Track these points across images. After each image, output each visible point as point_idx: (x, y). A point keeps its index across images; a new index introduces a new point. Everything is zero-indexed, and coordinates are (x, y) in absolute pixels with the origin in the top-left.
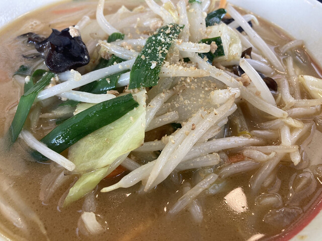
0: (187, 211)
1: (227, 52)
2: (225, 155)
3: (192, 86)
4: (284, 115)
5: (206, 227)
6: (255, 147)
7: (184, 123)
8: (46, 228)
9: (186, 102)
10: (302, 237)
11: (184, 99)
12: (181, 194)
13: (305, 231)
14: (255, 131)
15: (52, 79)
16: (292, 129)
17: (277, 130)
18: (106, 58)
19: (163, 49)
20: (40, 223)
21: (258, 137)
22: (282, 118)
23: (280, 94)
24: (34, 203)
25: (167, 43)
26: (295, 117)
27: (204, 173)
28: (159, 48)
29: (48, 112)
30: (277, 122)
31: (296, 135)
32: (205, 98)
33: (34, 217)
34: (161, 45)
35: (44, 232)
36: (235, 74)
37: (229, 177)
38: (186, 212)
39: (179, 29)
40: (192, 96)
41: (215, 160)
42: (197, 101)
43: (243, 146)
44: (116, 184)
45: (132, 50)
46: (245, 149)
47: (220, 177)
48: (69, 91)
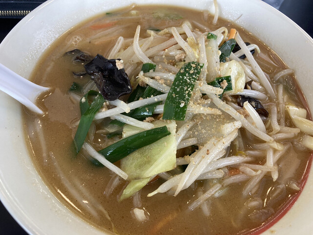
0: (199, 208)
1: (234, 86)
2: (227, 169)
3: (208, 118)
4: (271, 140)
5: (212, 219)
6: (248, 165)
7: (200, 147)
8: (110, 216)
9: (204, 131)
10: (272, 232)
11: (202, 129)
12: (197, 197)
13: (275, 227)
14: (249, 151)
15: (104, 104)
16: (275, 151)
17: (265, 151)
18: (142, 85)
19: (189, 89)
20: (105, 212)
21: (251, 156)
22: (269, 142)
23: (270, 120)
24: (99, 197)
25: (192, 84)
26: (278, 141)
27: (212, 183)
28: (185, 88)
29: (102, 129)
30: (265, 145)
31: (278, 155)
32: (216, 128)
33: (101, 208)
34: (187, 86)
35: (109, 218)
36: (238, 105)
37: (228, 185)
38: (199, 210)
39: (200, 68)
40: (207, 126)
41: (220, 174)
42: (211, 130)
43: (239, 164)
44: (156, 190)
45: (164, 85)
46: (241, 165)
47: (222, 186)
48: (118, 115)
